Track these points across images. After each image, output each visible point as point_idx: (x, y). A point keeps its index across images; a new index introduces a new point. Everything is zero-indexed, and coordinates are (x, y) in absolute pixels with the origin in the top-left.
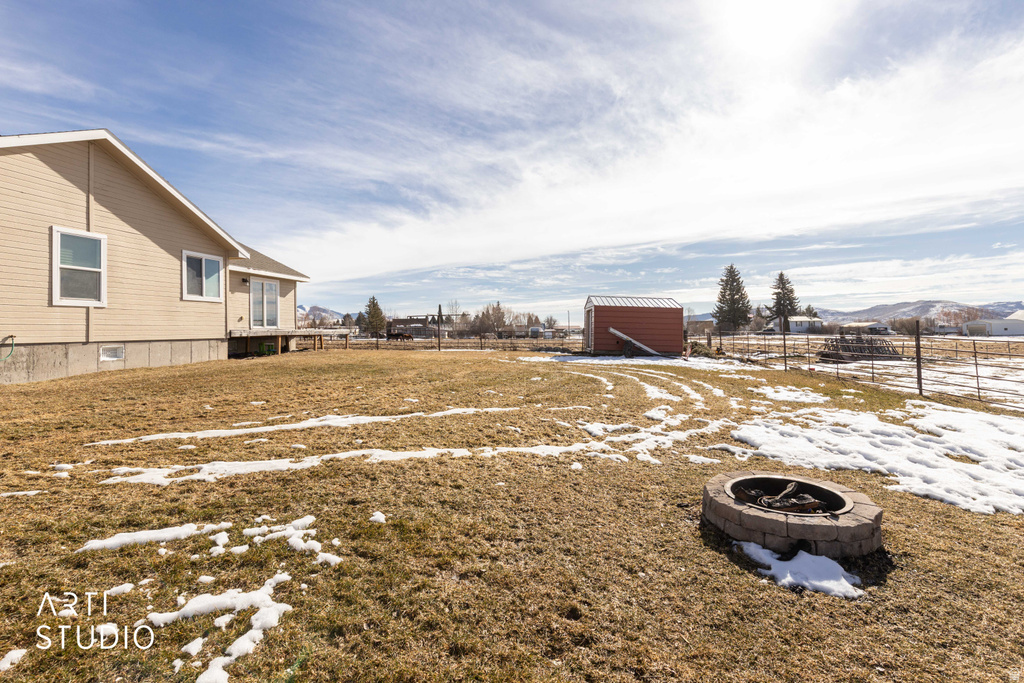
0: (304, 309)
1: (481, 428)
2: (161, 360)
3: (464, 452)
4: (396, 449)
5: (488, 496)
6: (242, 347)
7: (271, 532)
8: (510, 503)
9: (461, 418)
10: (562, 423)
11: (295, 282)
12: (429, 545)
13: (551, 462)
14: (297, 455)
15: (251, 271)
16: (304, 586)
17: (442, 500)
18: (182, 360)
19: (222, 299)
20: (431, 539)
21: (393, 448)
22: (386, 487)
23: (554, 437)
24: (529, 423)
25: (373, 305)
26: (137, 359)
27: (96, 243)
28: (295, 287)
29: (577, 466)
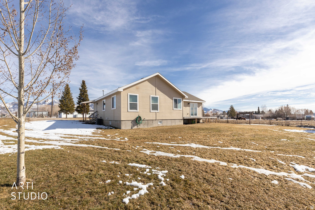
0: (212, 110)
1: (238, 156)
2: (169, 124)
3: (225, 164)
4: (203, 157)
5: (222, 181)
6: (187, 121)
7: (157, 172)
8: (229, 187)
9: (232, 151)
10: (281, 162)
11: (202, 103)
12: (190, 190)
13: (262, 177)
14: (176, 153)
15: (190, 101)
16: (154, 188)
17: (205, 178)
18: (173, 124)
19: (182, 109)
20: (192, 189)
21: (202, 157)
22: (191, 168)
23: (272, 166)
24: (262, 159)
25: (232, 108)
26: (165, 124)
27: (157, 98)
28: (202, 104)
29: (276, 182)
